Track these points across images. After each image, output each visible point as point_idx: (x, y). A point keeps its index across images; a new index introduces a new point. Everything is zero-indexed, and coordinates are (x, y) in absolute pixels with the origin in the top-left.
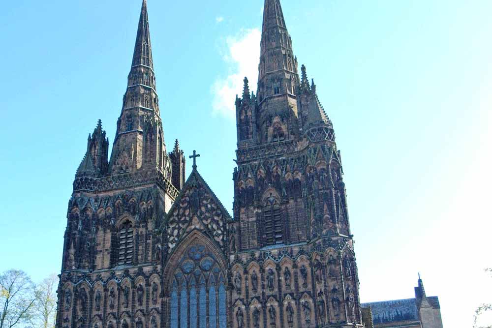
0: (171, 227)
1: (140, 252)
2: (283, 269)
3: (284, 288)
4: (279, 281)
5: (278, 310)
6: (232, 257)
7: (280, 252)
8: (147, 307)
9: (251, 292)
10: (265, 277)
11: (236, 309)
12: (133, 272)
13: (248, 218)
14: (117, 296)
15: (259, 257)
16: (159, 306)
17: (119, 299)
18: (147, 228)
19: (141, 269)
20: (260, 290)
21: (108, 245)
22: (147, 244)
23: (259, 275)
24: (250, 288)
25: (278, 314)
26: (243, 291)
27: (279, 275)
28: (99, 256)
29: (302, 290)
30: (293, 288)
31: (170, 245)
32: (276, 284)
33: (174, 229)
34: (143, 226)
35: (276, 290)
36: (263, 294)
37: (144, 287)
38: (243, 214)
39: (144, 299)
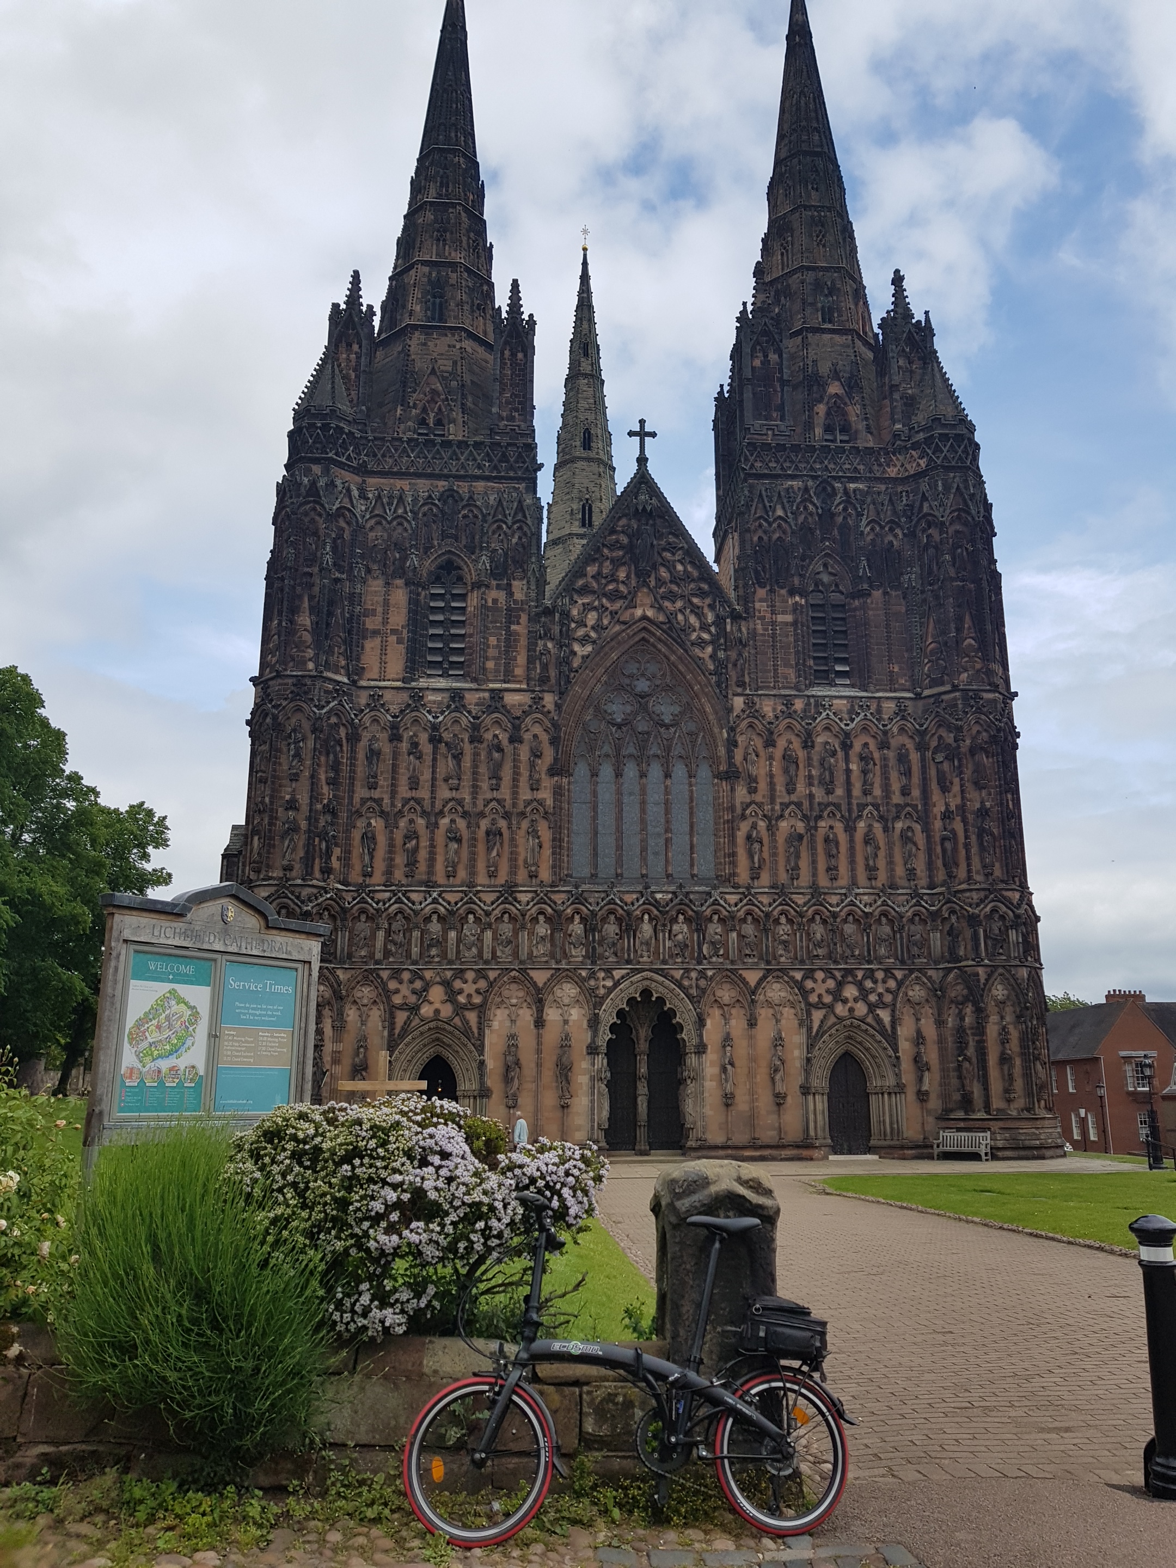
0: (580, 602)
1: (492, 652)
2: (857, 747)
3: (857, 791)
4: (848, 771)
5: (842, 837)
6: (738, 702)
7: (852, 706)
8: (515, 794)
9: (780, 788)
10: (816, 758)
11: (744, 827)
12: (474, 701)
13: (773, 613)
14: (428, 759)
15: (805, 711)
16: (546, 795)
17: (434, 766)
18: (510, 594)
19: (497, 695)
20: (801, 788)
21: (399, 618)
22: (509, 633)
23: (801, 754)
24: (780, 781)
25: (843, 848)
26: (763, 786)
27: (847, 760)
28: (371, 646)
29: (897, 799)
30: (877, 792)
31: (577, 647)
32: (840, 778)
33: (587, 608)
34: (498, 587)
35: (839, 792)
36: (811, 796)
37: (505, 742)
38: (761, 600)
39: (507, 773)
